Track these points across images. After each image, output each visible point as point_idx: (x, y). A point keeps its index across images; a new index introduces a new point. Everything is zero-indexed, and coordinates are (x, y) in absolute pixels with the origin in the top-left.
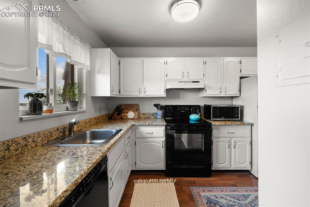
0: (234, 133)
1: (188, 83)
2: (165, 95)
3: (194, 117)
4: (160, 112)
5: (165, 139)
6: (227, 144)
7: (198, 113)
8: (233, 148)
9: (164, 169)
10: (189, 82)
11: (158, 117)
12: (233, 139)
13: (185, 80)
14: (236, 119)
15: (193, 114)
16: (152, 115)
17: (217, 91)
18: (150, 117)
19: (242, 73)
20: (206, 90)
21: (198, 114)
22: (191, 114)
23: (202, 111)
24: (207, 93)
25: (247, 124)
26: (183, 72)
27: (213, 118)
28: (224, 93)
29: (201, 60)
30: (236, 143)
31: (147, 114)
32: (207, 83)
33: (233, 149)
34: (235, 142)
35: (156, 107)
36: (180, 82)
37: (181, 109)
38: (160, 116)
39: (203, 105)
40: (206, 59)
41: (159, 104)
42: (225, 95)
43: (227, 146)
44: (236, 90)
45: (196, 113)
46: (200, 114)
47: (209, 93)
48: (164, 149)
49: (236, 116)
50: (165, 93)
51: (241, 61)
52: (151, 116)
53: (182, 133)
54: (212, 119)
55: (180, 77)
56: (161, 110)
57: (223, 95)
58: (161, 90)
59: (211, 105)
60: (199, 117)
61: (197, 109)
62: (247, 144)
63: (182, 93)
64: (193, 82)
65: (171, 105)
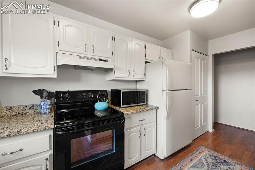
0: (144, 120)
1: (92, 61)
2: (54, 74)
3: (100, 106)
4: (46, 103)
5: (52, 153)
6: (138, 134)
7: (105, 99)
8: (143, 135)
10: (95, 59)
11: (42, 111)
12: (143, 126)
13: (89, 55)
14: (143, 104)
15: (99, 102)
16: (30, 109)
17: (126, 74)
18: (25, 112)
19: (147, 58)
20: (115, 71)
21: (105, 101)
22: (96, 101)
23: (109, 97)
24: (116, 76)
25: (154, 109)
26: (86, 44)
27: (123, 105)
28: (133, 77)
30: (146, 130)
31: (18, 108)
33: (143, 137)
34: (144, 129)
35: (37, 94)
36: (81, 57)
37: (82, 95)
38: (45, 110)
39: (110, 90)
41: (43, 90)
42: (133, 78)
43: (138, 136)
44: (142, 74)
45: (103, 100)
46: (107, 101)
47: (118, 75)
49: (143, 100)
50: (56, 72)
51: (146, 46)
52: (27, 111)
54: (122, 106)
55: (81, 50)
56: (48, 99)
57: (131, 78)
58: (46, 66)
59: (121, 90)
60: (107, 104)
61: (103, 95)
62: (154, 129)
63: (84, 75)
64: (100, 60)
65: (67, 90)
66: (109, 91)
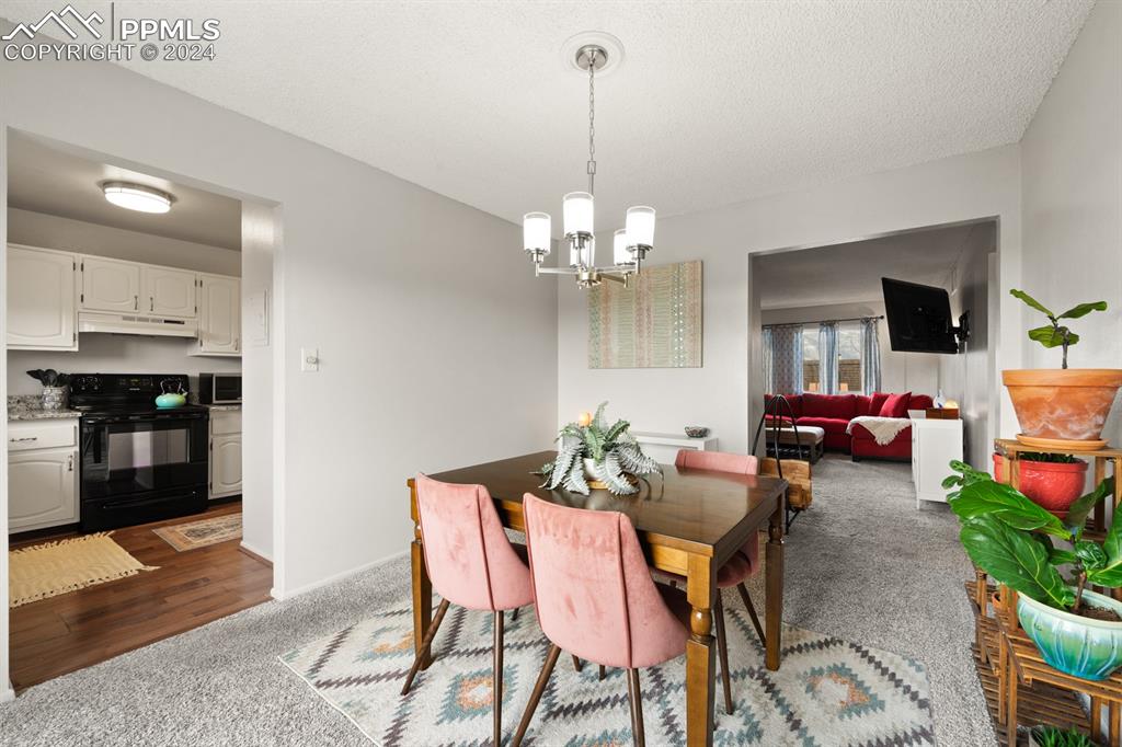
1: (150, 323)
2: (74, 346)
3: (166, 400)
4: (55, 393)
5: (78, 451)
9: (77, 520)
10: (155, 321)
13: (143, 315)
15: (165, 394)
20: (201, 342)
22: (160, 394)
23: (193, 388)
24: (204, 349)
26: (136, 297)
27: (217, 399)
29: (188, 276)
32: (203, 328)
35: (37, 378)
36: (126, 318)
37: (129, 382)
39: (198, 375)
40: (200, 275)
41: (49, 371)
45: (175, 392)
46: (185, 394)
47: (207, 348)
48: (75, 474)
50: (77, 342)
53: (133, 431)
54: (214, 402)
55: (127, 306)
56: (58, 386)
59: (212, 375)
60: (184, 399)
61: (178, 383)
63: (133, 347)
64: (166, 322)
65: (95, 372)
66: (194, 378)
